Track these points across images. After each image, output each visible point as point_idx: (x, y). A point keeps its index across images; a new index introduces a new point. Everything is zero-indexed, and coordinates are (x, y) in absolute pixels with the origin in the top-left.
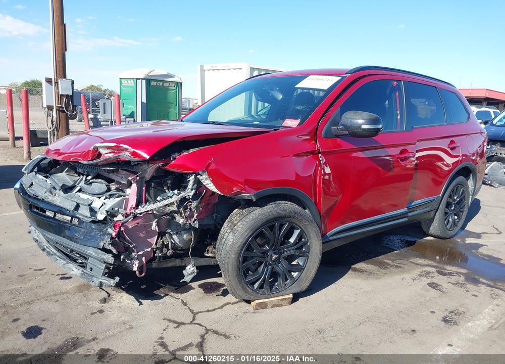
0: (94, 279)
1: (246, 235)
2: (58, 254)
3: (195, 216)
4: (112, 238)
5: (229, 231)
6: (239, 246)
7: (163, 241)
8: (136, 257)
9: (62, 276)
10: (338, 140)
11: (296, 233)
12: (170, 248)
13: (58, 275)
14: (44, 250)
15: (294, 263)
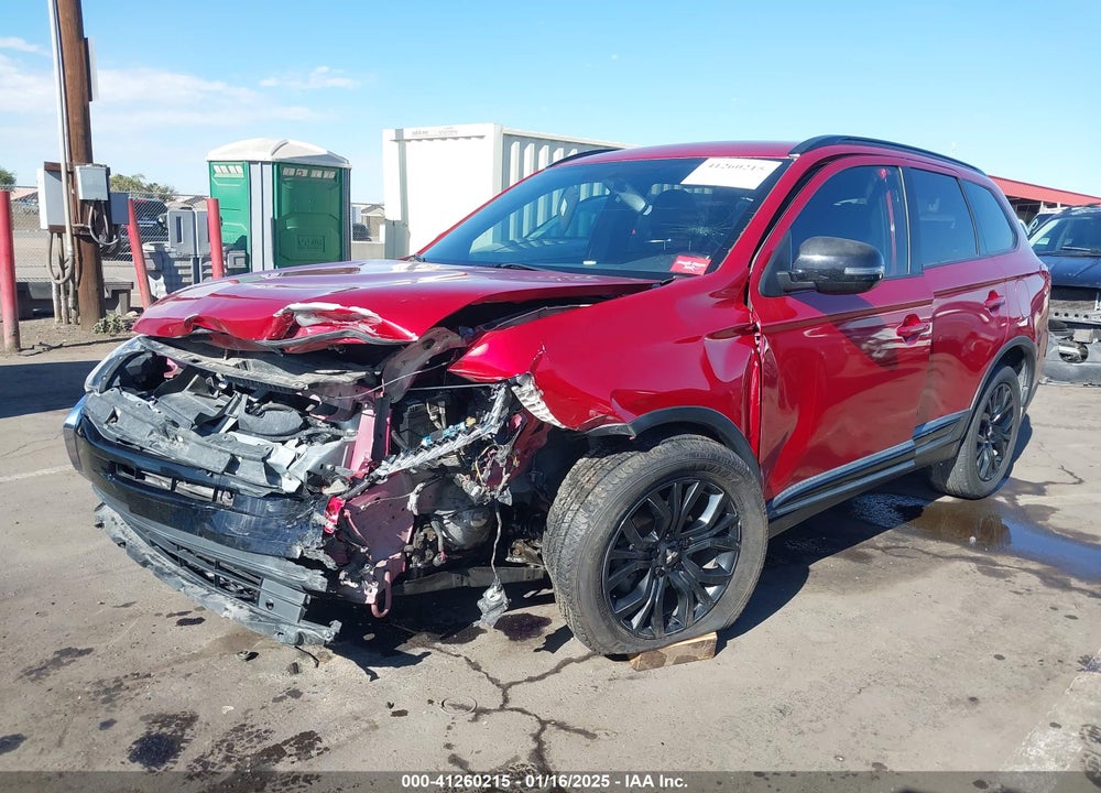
0: (285, 628)
1: (614, 515)
2: (182, 571)
3: (504, 480)
4: (326, 535)
5: (575, 506)
6: (601, 539)
7: (426, 535)
8: (372, 573)
9: (181, 617)
10: (790, 300)
11: (715, 501)
12: (440, 548)
13: (171, 615)
14: (145, 564)
15: (709, 566)
